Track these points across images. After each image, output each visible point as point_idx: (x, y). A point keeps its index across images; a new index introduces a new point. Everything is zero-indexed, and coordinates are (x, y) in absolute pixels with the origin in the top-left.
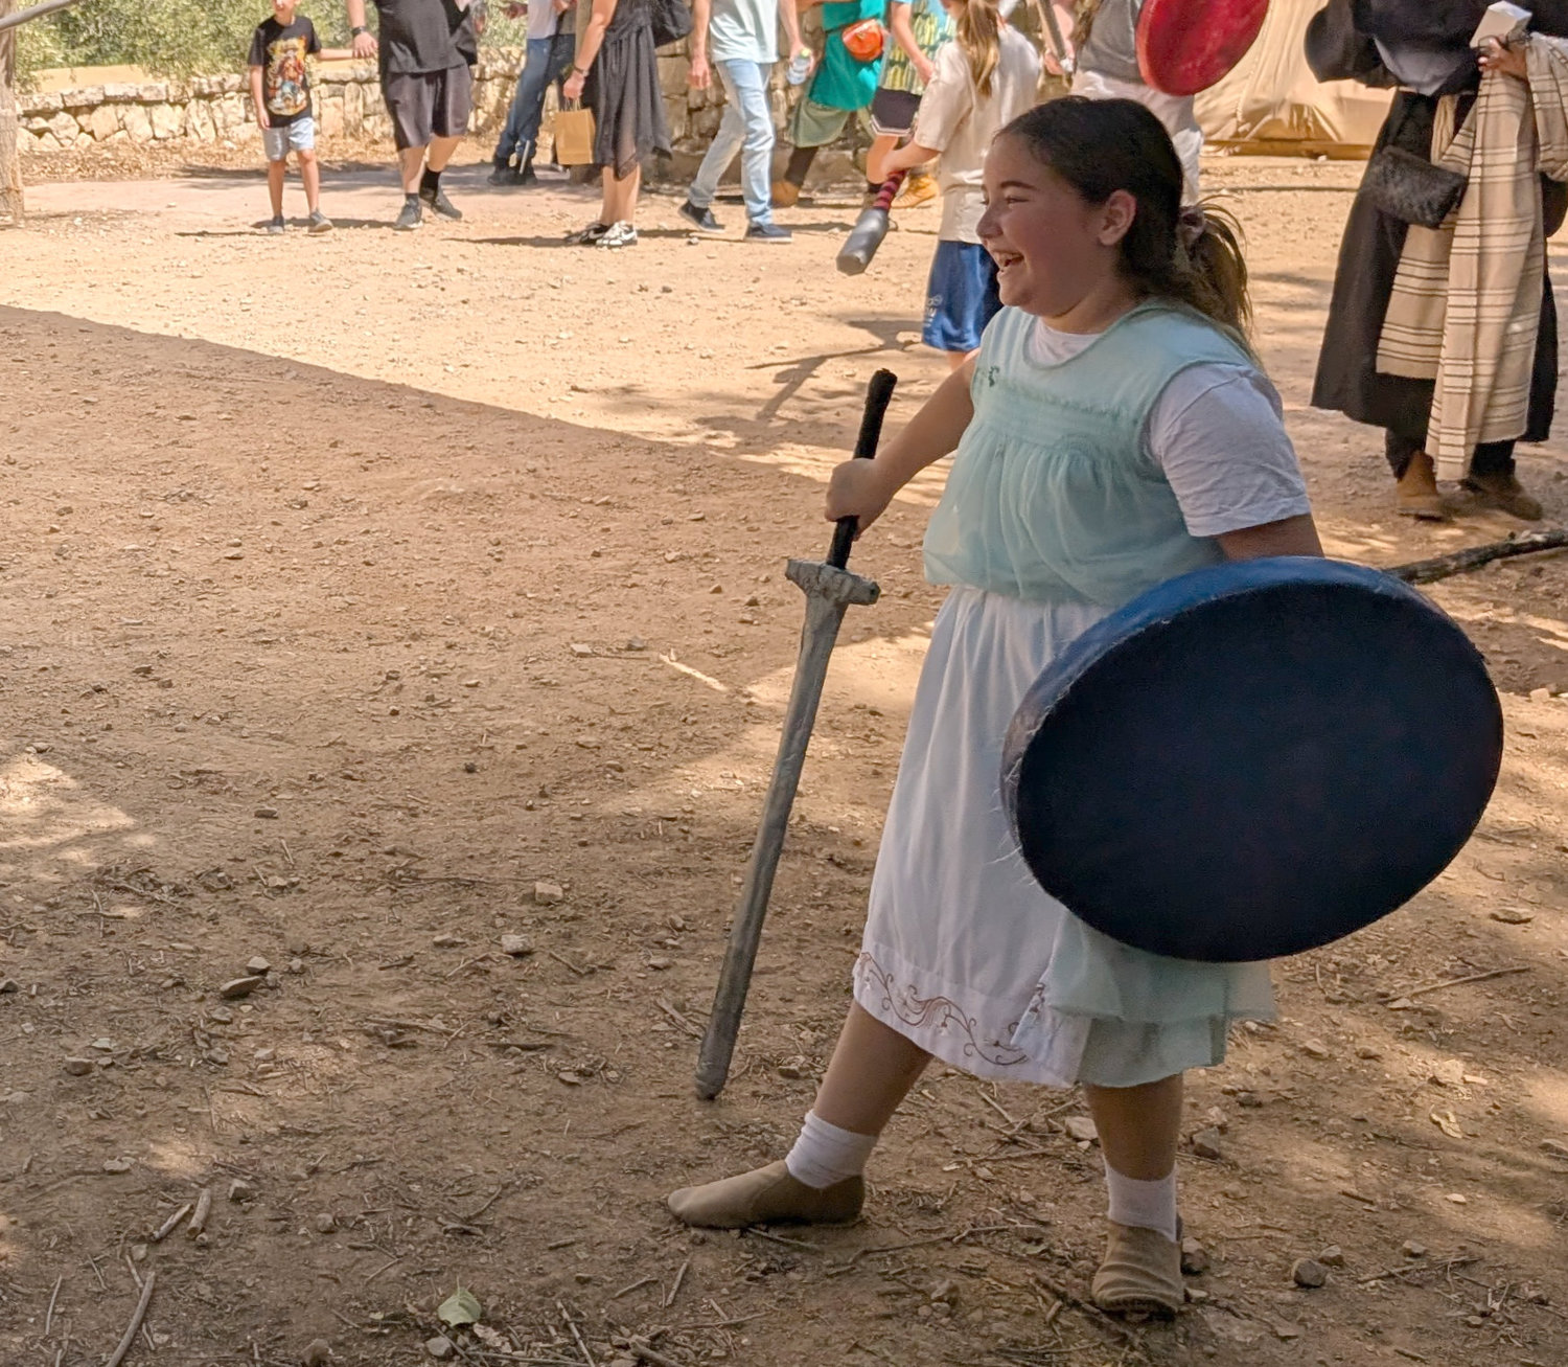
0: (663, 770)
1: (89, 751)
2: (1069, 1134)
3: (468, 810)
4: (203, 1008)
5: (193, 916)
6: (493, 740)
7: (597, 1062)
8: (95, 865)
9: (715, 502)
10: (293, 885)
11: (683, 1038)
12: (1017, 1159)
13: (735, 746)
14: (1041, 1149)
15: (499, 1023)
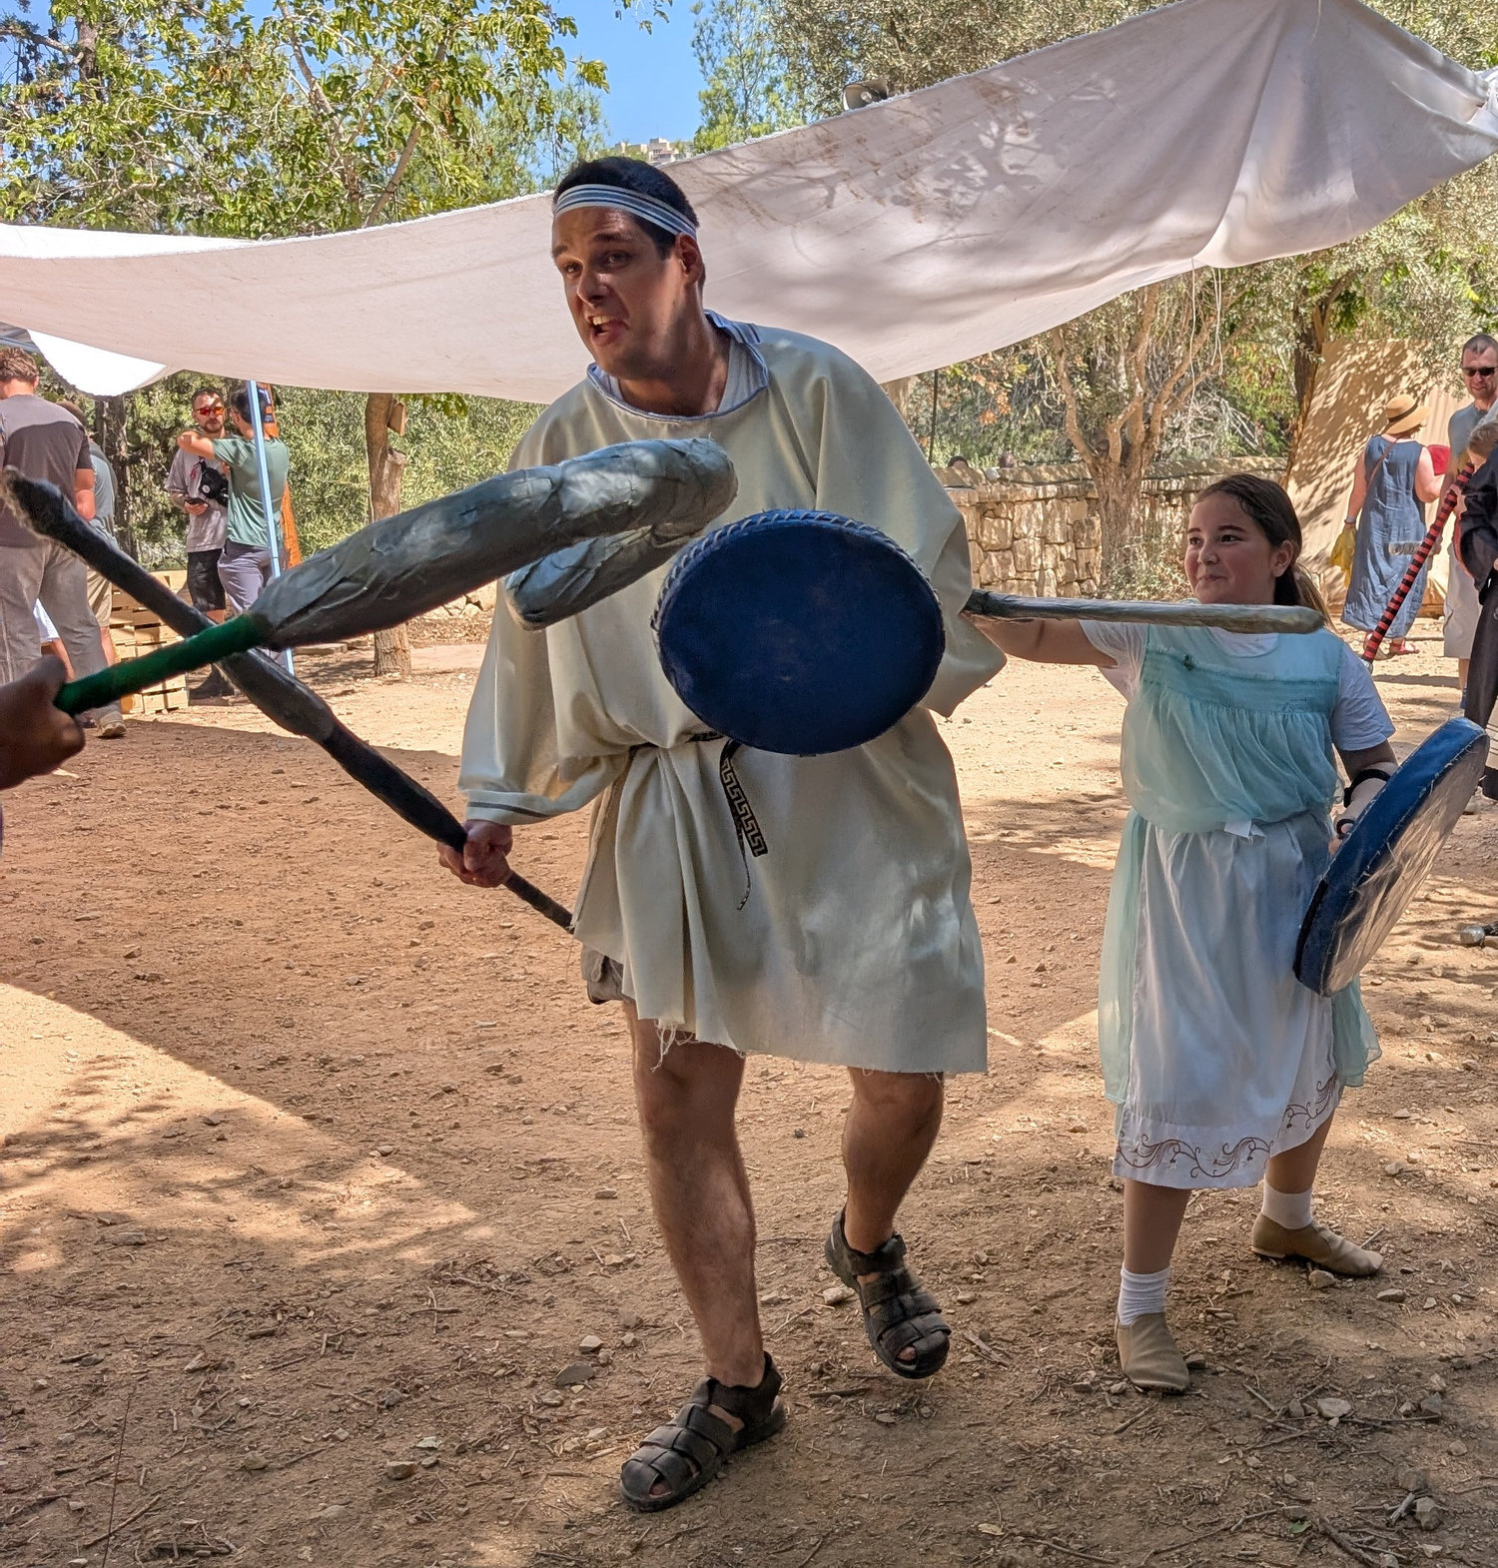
0: (968, 1119)
1: (435, 1150)
2: (1320, 1415)
3: (796, 1173)
4: (534, 1394)
5: (529, 1303)
6: (820, 1106)
7: (912, 1399)
8: (433, 1262)
9: (1008, 888)
10: (629, 1261)
11: (988, 1367)
12: (1280, 1444)
13: (1029, 1093)
14: (1299, 1433)
15: (821, 1373)
